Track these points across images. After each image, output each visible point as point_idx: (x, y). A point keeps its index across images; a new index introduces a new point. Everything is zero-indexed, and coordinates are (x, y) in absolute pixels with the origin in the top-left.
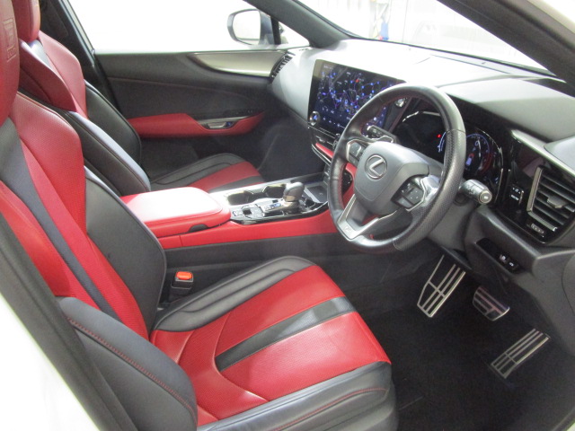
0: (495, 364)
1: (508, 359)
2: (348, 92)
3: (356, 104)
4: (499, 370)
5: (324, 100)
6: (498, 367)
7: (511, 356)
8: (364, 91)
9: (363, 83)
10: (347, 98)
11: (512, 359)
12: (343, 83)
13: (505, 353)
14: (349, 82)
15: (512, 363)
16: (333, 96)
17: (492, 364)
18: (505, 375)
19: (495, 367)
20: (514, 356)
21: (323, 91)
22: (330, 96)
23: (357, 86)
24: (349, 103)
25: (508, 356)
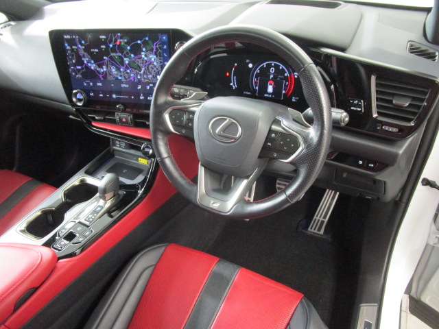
0: (311, 229)
1: (319, 220)
2: (111, 58)
3: (127, 68)
4: (316, 231)
5: (82, 74)
6: (315, 229)
7: (320, 217)
8: (132, 51)
9: (128, 43)
10: (113, 64)
11: (321, 219)
12: (100, 49)
13: (315, 217)
14: (108, 47)
15: (323, 222)
16: (93, 67)
17: (309, 229)
18: (322, 232)
19: (312, 230)
20: (322, 216)
21: (75, 65)
22: (88, 68)
23: (121, 49)
24: (118, 69)
25: (318, 218)
